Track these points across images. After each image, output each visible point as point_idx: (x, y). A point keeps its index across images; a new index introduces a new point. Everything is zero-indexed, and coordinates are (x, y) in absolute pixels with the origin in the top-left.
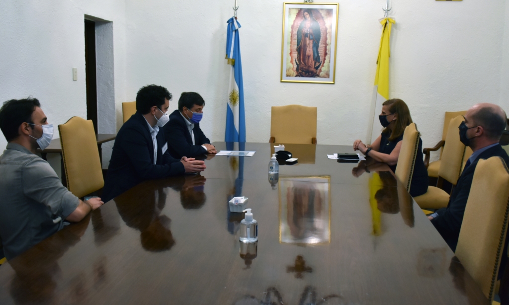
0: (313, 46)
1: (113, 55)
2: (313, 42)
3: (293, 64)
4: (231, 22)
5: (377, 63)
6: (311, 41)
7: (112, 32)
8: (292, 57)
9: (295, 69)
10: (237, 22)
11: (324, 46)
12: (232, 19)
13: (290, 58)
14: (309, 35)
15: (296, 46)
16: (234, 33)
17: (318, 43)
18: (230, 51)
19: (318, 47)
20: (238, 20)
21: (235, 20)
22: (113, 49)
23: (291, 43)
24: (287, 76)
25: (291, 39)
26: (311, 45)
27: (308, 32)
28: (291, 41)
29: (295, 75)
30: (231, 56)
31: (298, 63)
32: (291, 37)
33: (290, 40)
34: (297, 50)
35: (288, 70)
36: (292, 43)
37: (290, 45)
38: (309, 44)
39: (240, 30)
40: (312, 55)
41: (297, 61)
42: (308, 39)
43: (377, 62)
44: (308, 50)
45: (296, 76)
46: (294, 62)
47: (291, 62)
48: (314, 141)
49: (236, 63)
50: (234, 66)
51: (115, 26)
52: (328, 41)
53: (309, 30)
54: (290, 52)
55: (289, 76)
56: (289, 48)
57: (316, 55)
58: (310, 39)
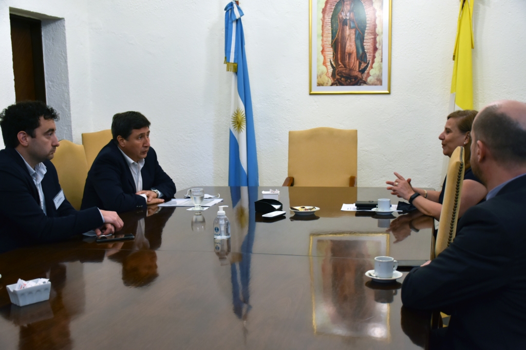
0: (356, 38)
1: (67, 67)
2: (355, 32)
3: (326, 66)
4: (229, 8)
5: (454, 59)
6: (353, 31)
7: (65, 33)
8: (324, 57)
9: (330, 74)
10: (239, 9)
11: (373, 37)
12: (231, 4)
13: (322, 58)
14: (348, 22)
15: (330, 39)
16: (234, 25)
17: (364, 33)
18: (230, 52)
19: (363, 39)
20: (240, 5)
21: (235, 5)
22: (66, 57)
23: (322, 36)
24: (319, 85)
25: (323, 30)
26: (353, 37)
27: (348, 18)
28: (323, 33)
29: (330, 83)
30: (232, 60)
31: (334, 66)
32: (323, 26)
33: (321, 31)
34: (332, 46)
35: (319, 76)
36: (324, 35)
37: (321, 38)
38: (349, 35)
39: (244, 20)
40: (355, 51)
41: (333, 63)
42: (347, 28)
43: (454, 56)
44: (348, 44)
45: (332, 85)
46: (329, 64)
47: (324, 63)
48: (353, 181)
49: (239, 69)
50: (236, 73)
51: (67, 23)
52: (378, 30)
53: (348, 14)
54: (321, 49)
55: (322, 85)
56: (320, 43)
57: (361, 52)
58: (350, 28)
